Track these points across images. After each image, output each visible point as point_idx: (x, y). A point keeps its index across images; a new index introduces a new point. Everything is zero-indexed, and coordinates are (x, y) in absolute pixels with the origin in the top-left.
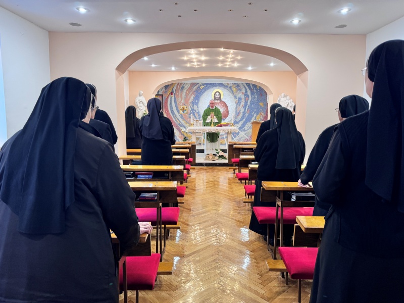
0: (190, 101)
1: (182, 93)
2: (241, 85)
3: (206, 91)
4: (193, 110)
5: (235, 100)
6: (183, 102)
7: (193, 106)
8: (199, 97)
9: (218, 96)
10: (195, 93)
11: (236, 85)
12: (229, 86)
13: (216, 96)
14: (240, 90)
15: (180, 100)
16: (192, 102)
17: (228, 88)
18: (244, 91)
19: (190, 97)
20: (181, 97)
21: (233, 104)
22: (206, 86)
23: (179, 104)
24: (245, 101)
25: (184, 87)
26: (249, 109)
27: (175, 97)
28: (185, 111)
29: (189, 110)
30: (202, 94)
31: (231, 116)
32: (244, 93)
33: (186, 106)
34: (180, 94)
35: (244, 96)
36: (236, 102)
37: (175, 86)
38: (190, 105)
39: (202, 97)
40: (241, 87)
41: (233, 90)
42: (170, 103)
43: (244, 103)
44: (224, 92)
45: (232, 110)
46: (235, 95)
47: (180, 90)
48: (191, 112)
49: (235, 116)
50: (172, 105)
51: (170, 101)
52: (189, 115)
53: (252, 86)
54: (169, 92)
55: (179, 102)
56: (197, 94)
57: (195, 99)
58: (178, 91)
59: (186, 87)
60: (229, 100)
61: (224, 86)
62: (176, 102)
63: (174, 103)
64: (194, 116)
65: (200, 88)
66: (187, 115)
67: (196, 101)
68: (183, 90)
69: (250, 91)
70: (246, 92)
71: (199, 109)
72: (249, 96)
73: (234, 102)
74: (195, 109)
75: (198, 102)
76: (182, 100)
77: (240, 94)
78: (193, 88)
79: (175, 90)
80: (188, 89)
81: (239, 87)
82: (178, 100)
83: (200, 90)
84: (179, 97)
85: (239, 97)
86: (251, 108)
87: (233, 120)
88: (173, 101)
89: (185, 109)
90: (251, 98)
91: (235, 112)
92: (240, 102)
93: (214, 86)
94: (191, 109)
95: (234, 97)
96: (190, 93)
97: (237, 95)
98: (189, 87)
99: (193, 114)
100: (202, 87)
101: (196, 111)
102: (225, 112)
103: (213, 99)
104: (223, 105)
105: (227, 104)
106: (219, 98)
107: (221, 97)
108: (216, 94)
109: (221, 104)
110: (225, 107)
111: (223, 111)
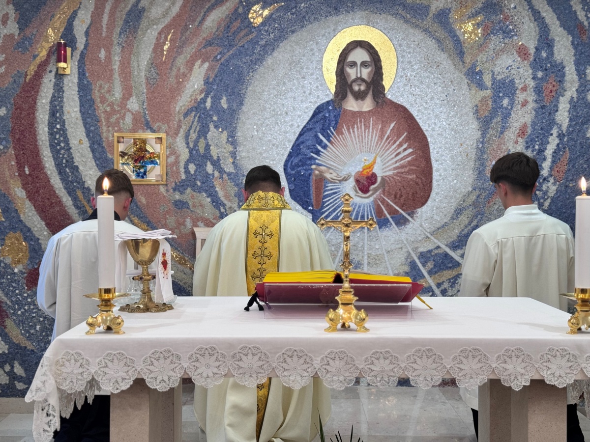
0: (183, 102)
1: (129, 49)
2: (514, 5)
3: (282, 35)
4: (200, 157)
5: (470, 97)
6: (134, 105)
7: (203, 132)
8: (240, 80)
9: (366, 73)
10: (215, 50)
11: (480, 2)
12: (436, 6)
13: (352, 73)
14: (507, 33)
15: (118, 93)
16: (197, 107)
17: (428, 22)
18: (528, 37)
19: (183, 78)
20: (127, 76)
21: (460, 118)
22: (286, 9)
23: (113, 120)
24: (535, 105)
25: (143, 9)
26: (568, 155)
27: (87, 75)
28: (149, 167)
29: (178, 157)
30: (260, 60)
31: (446, 201)
32: (532, 51)
33: (154, 131)
34: (117, 59)
35: (531, 71)
36: (477, 112)
37: (85, 6)
38: (184, 127)
39: (258, 76)
40: (513, 12)
41: (458, 33)
42: (53, 114)
43: (533, 112)
44: (400, 45)
45: (452, 157)
46: (474, 66)
47: (118, 30)
48: (187, 171)
49: (475, 197)
50: (63, 125)
51: (51, 102)
52: (174, 190)
53: (583, 9)
54: (48, 42)
55: (108, 109)
56: (226, 57)
57: (215, 87)
58: (104, 35)
59: (153, 11)
60: (432, 98)
61: (404, 6)
62: (91, 106)
63: (79, 115)
64: (209, 200)
65: (251, 23)
66: (162, 189)
67: (224, 103)
68: (136, 32)
69: (571, 38)
70: (543, 48)
71: (243, 154)
72: (564, 67)
73: (468, 109)
74: (214, 152)
75: (235, 107)
76: (131, 95)
77: (504, 56)
78: (203, 19)
79: (87, 33)
80: (167, 28)
81: (502, 12)
82: (107, 96)
83: (242, 34)
84: (110, 79)
85: (499, 78)
86: (578, 148)
87: (462, 226)
88: (73, 100)
89: (148, 155)
90: (576, 85)
91: (471, 172)
92: (505, 105)
93: (336, 9)
94: (190, 152)
95: (464, 77)
96: (180, 54)
97: (487, 65)
98: (176, 10)
99: (203, 183)
100: (262, 15)
101: (222, 166)
102: (410, 170)
103: (333, 90)
104: (392, 125)
105: (419, 121)
106: (369, 81)
107: (384, 76)
108: (351, 58)
109: (385, 124)
110: (407, 139)
111: (398, 164)
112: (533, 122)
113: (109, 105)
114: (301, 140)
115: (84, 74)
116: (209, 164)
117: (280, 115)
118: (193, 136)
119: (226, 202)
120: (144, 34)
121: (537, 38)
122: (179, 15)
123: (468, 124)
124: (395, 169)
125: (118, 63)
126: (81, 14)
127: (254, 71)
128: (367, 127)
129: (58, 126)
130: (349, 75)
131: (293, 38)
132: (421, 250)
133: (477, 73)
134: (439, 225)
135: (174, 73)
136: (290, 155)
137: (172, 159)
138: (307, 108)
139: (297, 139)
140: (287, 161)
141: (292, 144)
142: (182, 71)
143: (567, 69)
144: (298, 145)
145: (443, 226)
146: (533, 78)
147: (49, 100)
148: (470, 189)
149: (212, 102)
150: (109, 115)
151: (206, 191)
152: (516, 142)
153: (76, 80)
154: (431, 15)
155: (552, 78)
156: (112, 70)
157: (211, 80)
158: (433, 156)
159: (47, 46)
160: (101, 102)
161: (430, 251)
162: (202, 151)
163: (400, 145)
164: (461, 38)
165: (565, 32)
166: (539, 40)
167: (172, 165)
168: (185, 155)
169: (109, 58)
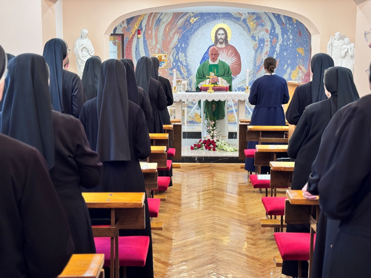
0: (172, 45)
1: (157, 30)
2: (264, 17)
3: (200, 26)
4: (177, 61)
5: (252, 43)
6: (158, 46)
7: (177, 54)
8: (188, 39)
9: (223, 37)
10: (181, 30)
11: (255, 16)
12: (243, 18)
13: (219, 37)
14: (263, 25)
15: (154, 43)
16: (176, 47)
17: (241, 22)
18: (268, 26)
19: (172, 39)
20: (156, 38)
21: (249, 50)
22: (201, 19)
23: (153, 50)
24: (270, 46)
25: (161, 19)
26: (279, 60)
27: (146, 38)
28: (162, 63)
29: (170, 61)
30: (193, 33)
31: (245, 73)
32: (269, 30)
33: (164, 54)
34: (154, 33)
35: (269, 36)
36: (254, 48)
37: (145, 19)
38: (172, 52)
39: (193, 38)
40: (264, 19)
41: (249, 25)
42: (136, 49)
43: (270, 48)
44: (233, 29)
45: (247, 60)
46: (253, 35)
47: (154, 25)
48: (173, 65)
49: (253, 72)
50: (139, 52)
51: (136, 46)
52: (169, 70)
53: (284, 18)
54: (135, 29)
55: (151, 47)
56: (184, 32)
57: (181, 41)
58: (150, 26)
59: (164, 20)
60: (241, 44)
61: (234, 18)
62: (147, 47)
63: (143, 49)
64: (179, 73)
65: (191, 23)
66: (166, 70)
67: (183, 45)
68: (159, 26)
69: (280, 27)
70: (272, 29)
71: (189, 60)
72: (278, 35)
73: (252, 47)
74: (180, 59)
75: (186, 47)
76: (157, 43)
77: (262, 32)
78: (178, 22)
79: (145, 26)
80: (168, 24)
81: (261, 19)
82: (151, 44)
83: (189, 25)
84: (152, 39)
85: (260, 38)
86: (282, 58)
87: (250, 80)
88: (142, 45)
89: (162, 60)
90: (282, 40)
91: (252, 65)
92: (262, 46)
93: (215, 19)
94: (174, 59)
95: (250, 38)
96: (171, 32)
97: (257, 34)
98: (170, 19)
99: (177, 68)
100: (194, 21)
101: (183, 63)
102: (235, 64)
103: (214, 42)
104: (230, 51)
105: (238, 50)
106: (224, 39)
107: (228, 38)
108: (219, 33)
109: (228, 51)
110: (235, 55)
111: (232, 63)
112: (269, 50)
113: (152, 46)
114: (205, 56)
115: (145, 38)
116: (179, 63)
117: (199, 49)
118: (175, 55)
119: (184, 73)
120: (161, 26)
121: (271, 26)
122: (171, 21)
123: (251, 51)
124: (231, 64)
125: (154, 35)
126: (144, 20)
127: (192, 36)
128: (223, 52)
129: (138, 52)
130: (218, 37)
131: (203, 27)
132: (238, 87)
133: (254, 37)
134: (243, 80)
135: (169, 37)
136: (202, 60)
137: (169, 61)
138: (206, 47)
139: (204, 56)
140: (201, 62)
141: (202, 57)
142: (171, 36)
143: (279, 35)
144: (204, 57)
145: (244, 80)
146: (270, 38)
147: (135, 45)
148: (252, 70)
149: (180, 45)
150: (151, 49)
151: (178, 70)
152: (265, 56)
153: (143, 39)
154: (241, 20)
155: (275, 38)
156: (152, 36)
157: (180, 39)
158: (242, 60)
159: (135, 30)
160: (150, 46)
161: (240, 87)
162: (177, 59)
163: (232, 57)
164: (250, 26)
165: (279, 25)
166: (271, 27)
167: (169, 63)
168: (172, 60)
169: (151, 33)
